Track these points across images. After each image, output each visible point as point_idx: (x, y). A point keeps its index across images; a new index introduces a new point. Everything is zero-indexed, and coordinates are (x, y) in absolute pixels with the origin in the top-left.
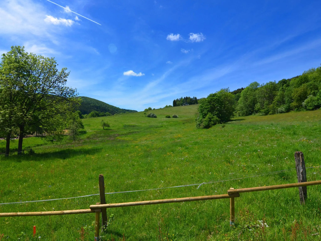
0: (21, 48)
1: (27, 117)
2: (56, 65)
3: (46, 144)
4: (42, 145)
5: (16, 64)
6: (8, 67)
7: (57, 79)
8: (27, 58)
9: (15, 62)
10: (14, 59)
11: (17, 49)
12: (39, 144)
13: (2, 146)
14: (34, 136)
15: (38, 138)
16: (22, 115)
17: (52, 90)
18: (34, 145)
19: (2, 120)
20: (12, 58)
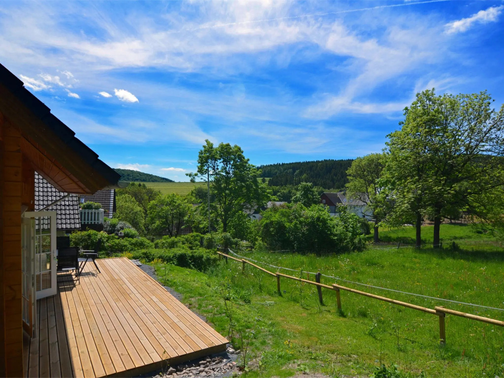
0: (430, 92)
1: (449, 193)
2: (491, 101)
3: (470, 237)
4: (461, 238)
5: (425, 117)
6: (415, 124)
7: (493, 126)
8: (441, 104)
9: (424, 114)
10: (422, 111)
11: (425, 95)
12: (457, 235)
13: (403, 234)
14: (447, 223)
15: (453, 226)
16: (441, 189)
17: (484, 146)
18: (448, 237)
19: (413, 197)
20: (418, 110)
